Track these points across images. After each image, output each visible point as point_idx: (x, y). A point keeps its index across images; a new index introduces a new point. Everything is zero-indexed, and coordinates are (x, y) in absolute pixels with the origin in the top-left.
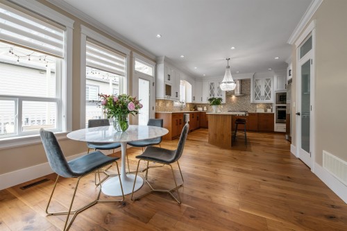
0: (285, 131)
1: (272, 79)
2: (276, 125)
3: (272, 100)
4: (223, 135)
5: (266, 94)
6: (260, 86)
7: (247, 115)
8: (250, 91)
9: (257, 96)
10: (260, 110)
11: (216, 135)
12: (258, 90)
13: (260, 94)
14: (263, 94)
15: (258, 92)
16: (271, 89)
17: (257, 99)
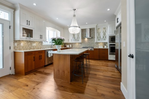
0: (114, 59)
1: (107, 28)
2: (109, 56)
3: (107, 40)
4: (64, 72)
5: (103, 37)
6: (100, 32)
7: (93, 50)
8: (95, 35)
9: (99, 38)
10: (101, 47)
11: (59, 71)
12: (99, 34)
13: (100, 37)
14: (102, 37)
15: (99, 36)
16: (106, 34)
17: (99, 40)
